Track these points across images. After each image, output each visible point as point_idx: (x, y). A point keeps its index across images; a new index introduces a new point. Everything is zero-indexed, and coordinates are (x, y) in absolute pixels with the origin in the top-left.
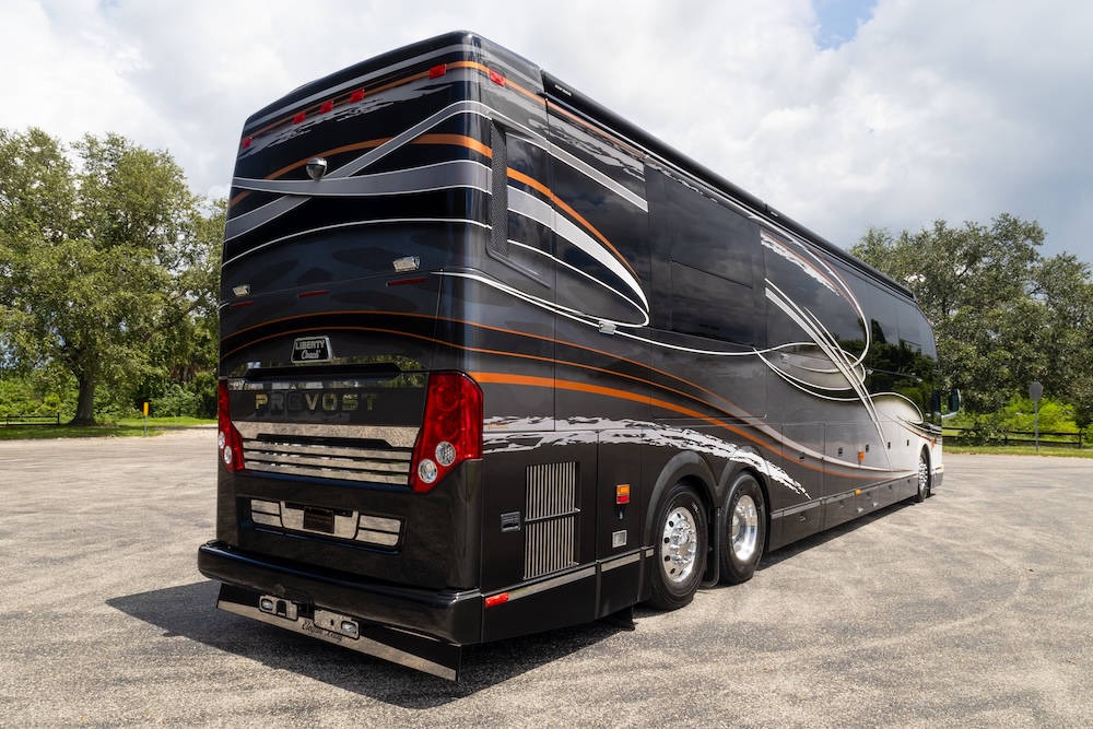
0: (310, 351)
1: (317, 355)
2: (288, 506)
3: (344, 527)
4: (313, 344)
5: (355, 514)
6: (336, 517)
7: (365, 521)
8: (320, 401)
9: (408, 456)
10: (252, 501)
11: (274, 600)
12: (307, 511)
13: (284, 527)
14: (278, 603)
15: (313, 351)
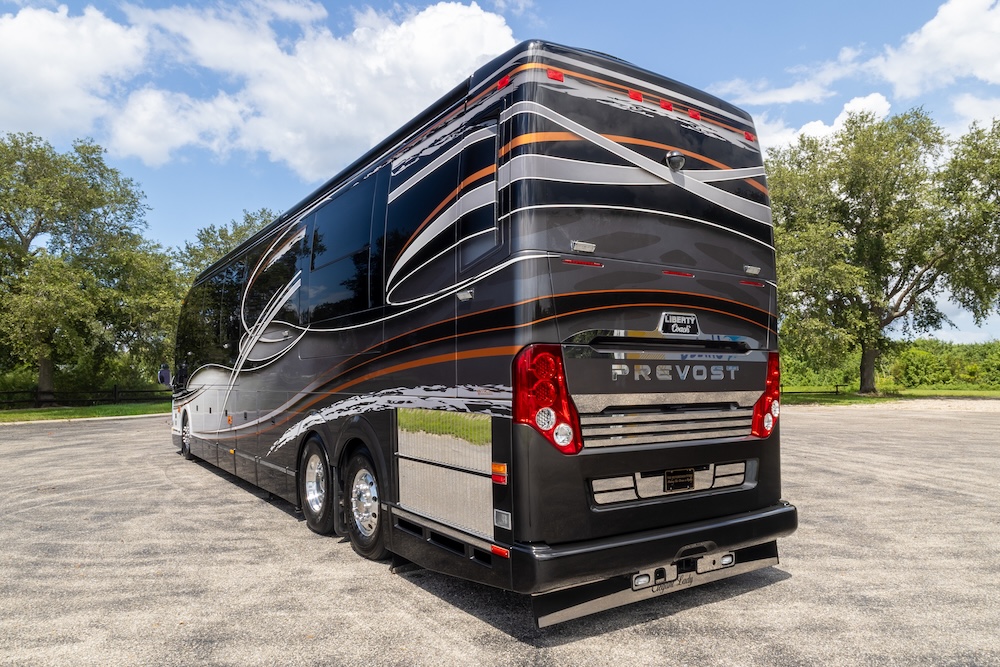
0: (680, 325)
1: (687, 330)
2: (644, 475)
3: (702, 481)
4: (684, 319)
5: (712, 466)
6: (696, 473)
7: (722, 469)
8: (690, 371)
9: (750, 413)
10: (594, 482)
11: (651, 571)
12: (669, 474)
13: (640, 499)
14: (656, 572)
15: (684, 325)
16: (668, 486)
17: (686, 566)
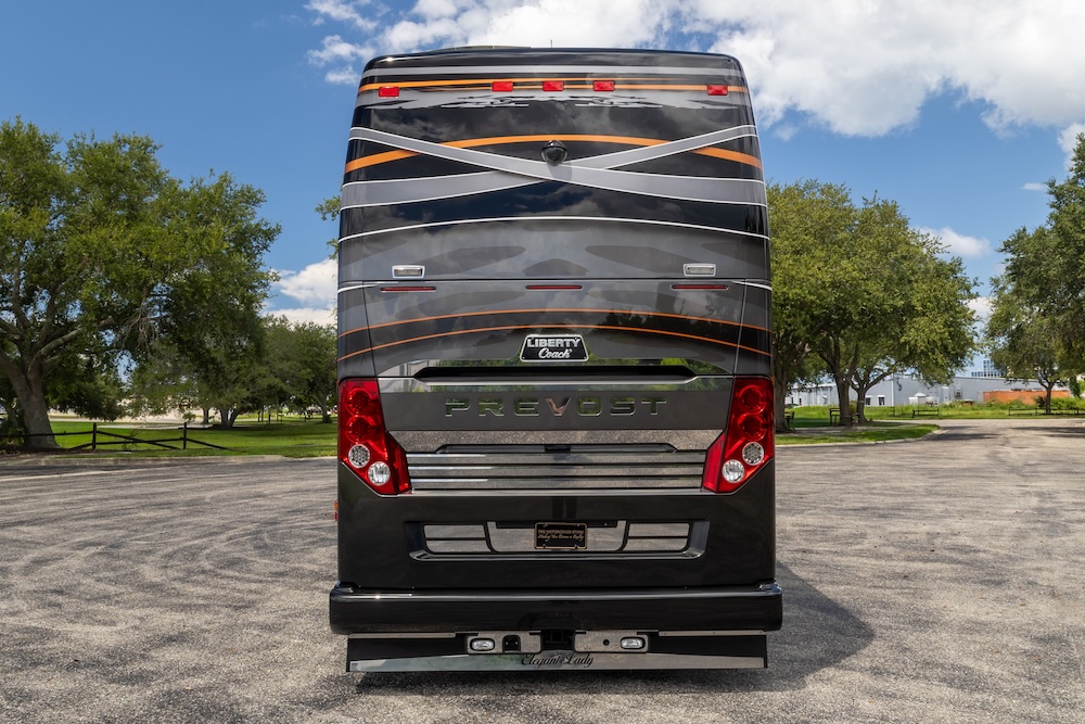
0: (553, 349)
1: (566, 354)
4: (560, 342)
5: (623, 523)
6: (590, 530)
7: (642, 529)
9: (701, 458)
10: (427, 528)
11: (499, 636)
12: (540, 527)
13: (493, 552)
14: (505, 639)
15: (560, 349)
16: (540, 542)
17: (557, 638)
